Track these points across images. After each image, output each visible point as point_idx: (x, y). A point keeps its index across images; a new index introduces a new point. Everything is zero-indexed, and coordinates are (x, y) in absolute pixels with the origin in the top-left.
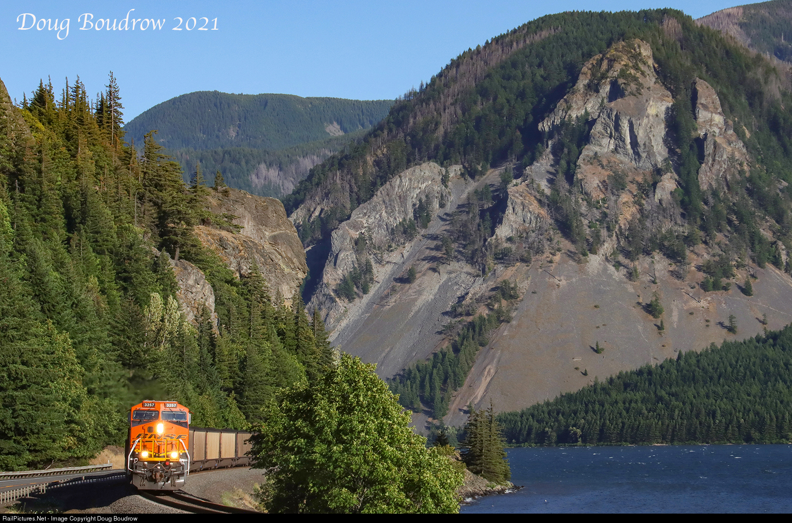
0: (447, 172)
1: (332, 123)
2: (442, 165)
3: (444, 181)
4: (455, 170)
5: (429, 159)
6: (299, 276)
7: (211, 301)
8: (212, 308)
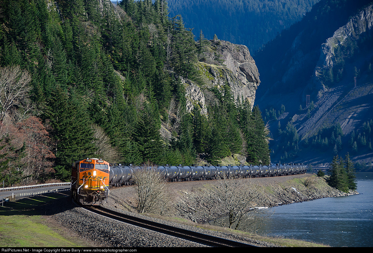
6: (255, 85)
7: (203, 100)
8: (204, 104)
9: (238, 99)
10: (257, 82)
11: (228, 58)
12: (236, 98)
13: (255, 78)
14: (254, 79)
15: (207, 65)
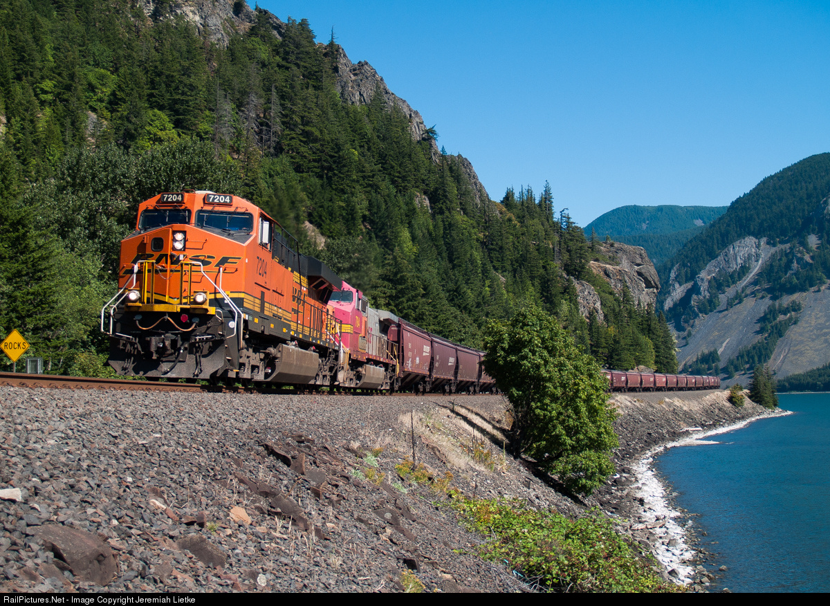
0: (759, 242)
1: (697, 219)
2: (756, 238)
3: (758, 246)
4: (763, 241)
5: (749, 235)
6: (655, 291)
7: (598, 305)
8: (599, 308)
9: (639, 304)
10: (657, 289)
11: (623, 261)
12: (636, 303)
13: (655, 283)
14: (653, 284)
15: (601, 265)
